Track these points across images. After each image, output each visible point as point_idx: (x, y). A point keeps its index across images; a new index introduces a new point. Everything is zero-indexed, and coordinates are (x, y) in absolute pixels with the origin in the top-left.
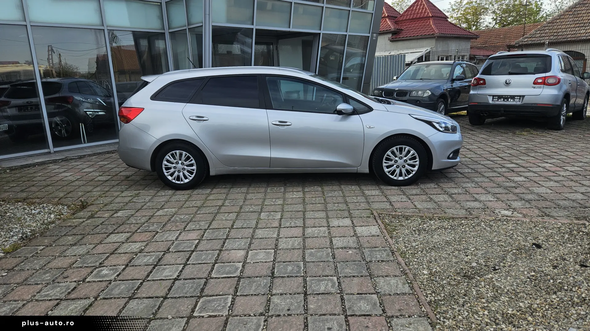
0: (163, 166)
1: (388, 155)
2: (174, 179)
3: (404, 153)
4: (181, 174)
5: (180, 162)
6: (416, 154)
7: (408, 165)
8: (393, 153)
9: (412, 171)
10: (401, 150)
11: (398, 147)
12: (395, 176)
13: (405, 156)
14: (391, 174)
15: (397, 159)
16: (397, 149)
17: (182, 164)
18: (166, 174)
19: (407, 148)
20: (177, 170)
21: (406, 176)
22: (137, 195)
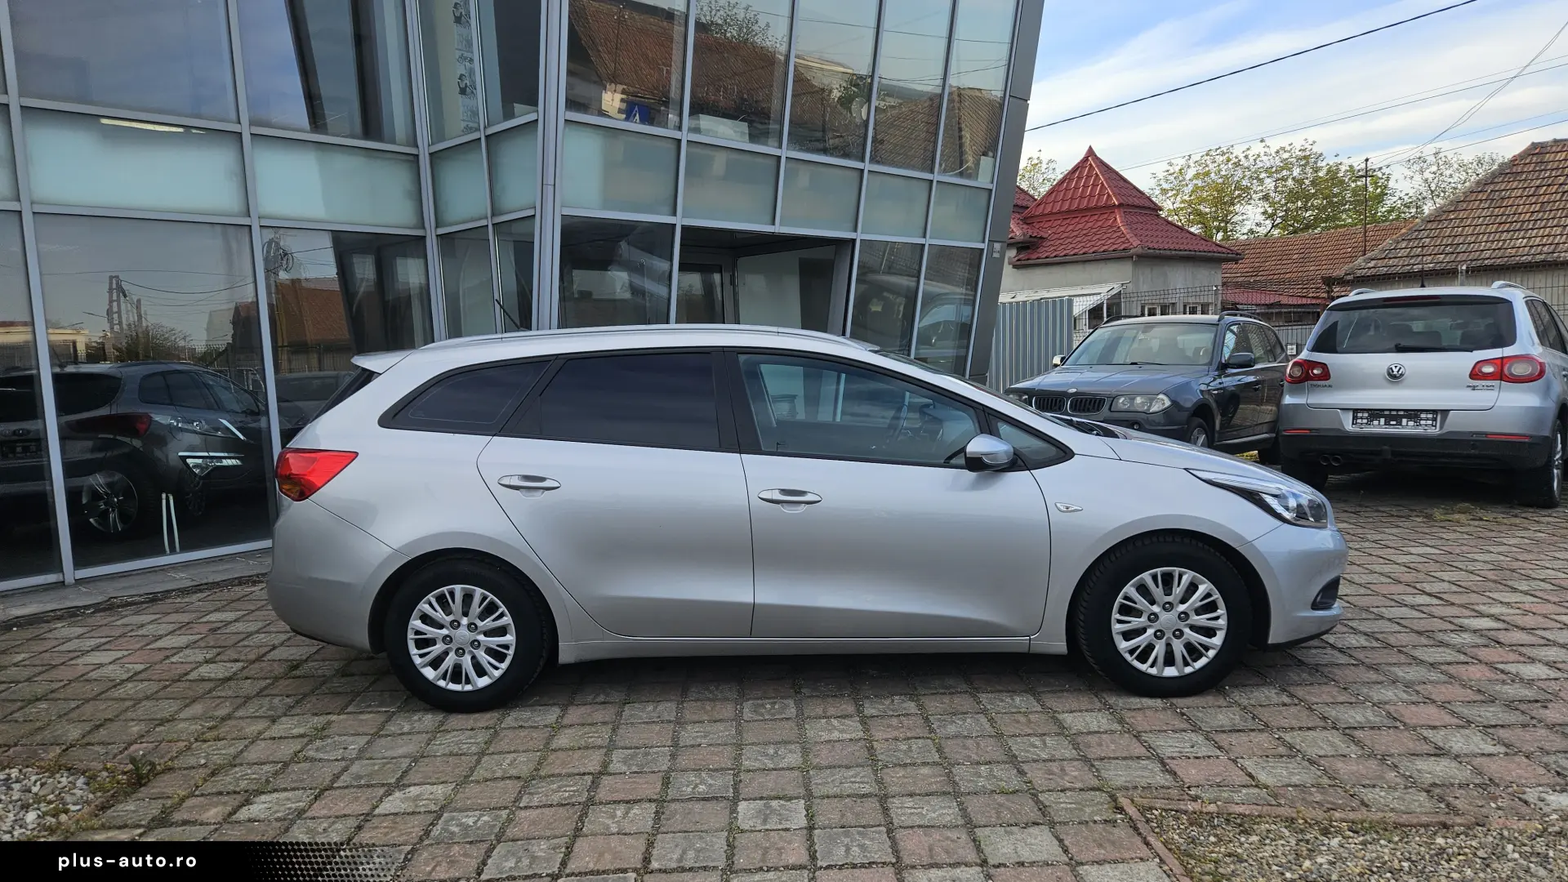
0: (411, 635)
1: (1126, 598)
2: (444, 678)
3: (1178, 591)
4: (467, 661)
5: (465, 621)
6: (1217, 596)
7: (1193, 628)
8: (1142, 589)
9: (1207, 649)
10: (1167, 582)
11: (1159, 570)
12: (1152, 666)
13: (1183, 601)
14: (1137, 658)
15: (1156, 609)
16: (1154, 577)
17: (472, 627)
18: (418, 661)
19: (1188, 576)
20: (454, 646)
21: (1186, 664)
22: (321, 733)
